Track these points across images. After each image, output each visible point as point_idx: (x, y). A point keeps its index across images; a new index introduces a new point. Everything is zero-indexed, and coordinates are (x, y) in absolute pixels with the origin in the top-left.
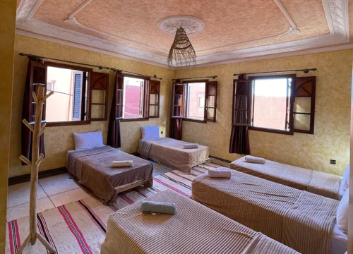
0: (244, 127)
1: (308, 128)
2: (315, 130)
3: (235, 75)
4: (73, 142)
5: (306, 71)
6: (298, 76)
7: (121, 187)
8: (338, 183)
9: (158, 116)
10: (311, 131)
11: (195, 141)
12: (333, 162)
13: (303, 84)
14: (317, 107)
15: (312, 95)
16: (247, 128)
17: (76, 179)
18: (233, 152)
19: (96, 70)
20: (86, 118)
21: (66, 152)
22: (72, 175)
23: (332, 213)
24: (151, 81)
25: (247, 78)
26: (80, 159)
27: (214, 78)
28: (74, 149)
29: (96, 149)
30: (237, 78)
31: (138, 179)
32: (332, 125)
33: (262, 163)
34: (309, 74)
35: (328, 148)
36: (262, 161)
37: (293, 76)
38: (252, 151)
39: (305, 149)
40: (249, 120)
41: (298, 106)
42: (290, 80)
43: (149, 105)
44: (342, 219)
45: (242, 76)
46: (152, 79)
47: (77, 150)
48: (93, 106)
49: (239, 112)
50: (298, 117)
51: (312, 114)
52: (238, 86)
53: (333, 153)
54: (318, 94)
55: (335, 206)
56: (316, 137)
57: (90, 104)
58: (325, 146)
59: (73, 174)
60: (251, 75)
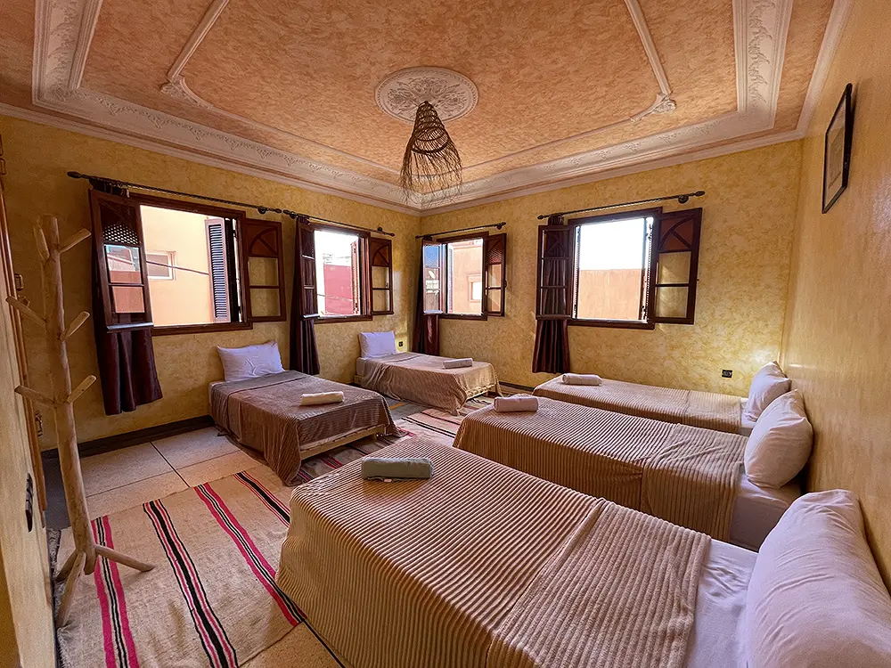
0: (560, 322)
1: (683, 313)
2: (697, 316)
3: (541, 218)
4: (220, 365)
5: (683, 199)
6: (666, 211)
7: (322, 442)
8: (737, 409)
9: (391, 312)
10: (689, 319)
11: (465, 355)
12: (727, 374)
13: (675, 227)
14: (702, 271)
15: (692, 246)
16: (565, 324)
17: (232, 436)
18: (539, 370)
19: (253, 214)
20: (241, 318)
21: (207, 385)
22: (224, 430)
23: (736, 456)
24: (373, 241)
25: (565, 222)
26: (236, 396)
27: (499, 226)
28: (223, 379)
29: (268, 376)
30: (545, 222)
31: (357, 427)
32: (729, 304)
33: (595, 384)
34: (688, 205)
35: (719, 348)
36: (594, 379)
37: (656, 212)
38: (575, 365)
39: (676, 354)
40: (569, 307)
41: (665, 271)
42: (650, 220)
43: (372, 289)
44: (754, 465)
45: (555, 219)
46: (373, 235)
47: (229, 380)
48: (254, 292)
49: (550, 291)
50: (664, 295)
51: (692, 285)
52: (547, 239)
53: (728, 356)
54: (704, 245)
55: (738, 445)
56: (698, 330)
57: (248, 287)
58: (715, 345)
59: (226, 426)
60: (573, 216)
